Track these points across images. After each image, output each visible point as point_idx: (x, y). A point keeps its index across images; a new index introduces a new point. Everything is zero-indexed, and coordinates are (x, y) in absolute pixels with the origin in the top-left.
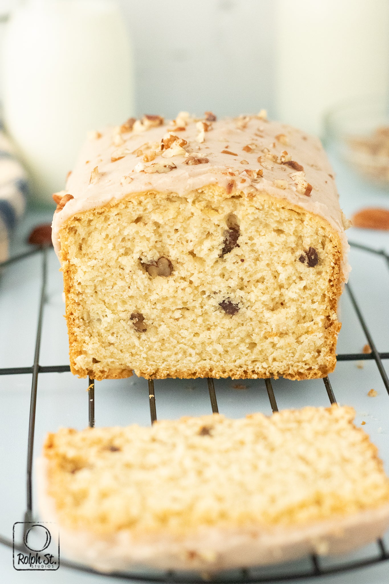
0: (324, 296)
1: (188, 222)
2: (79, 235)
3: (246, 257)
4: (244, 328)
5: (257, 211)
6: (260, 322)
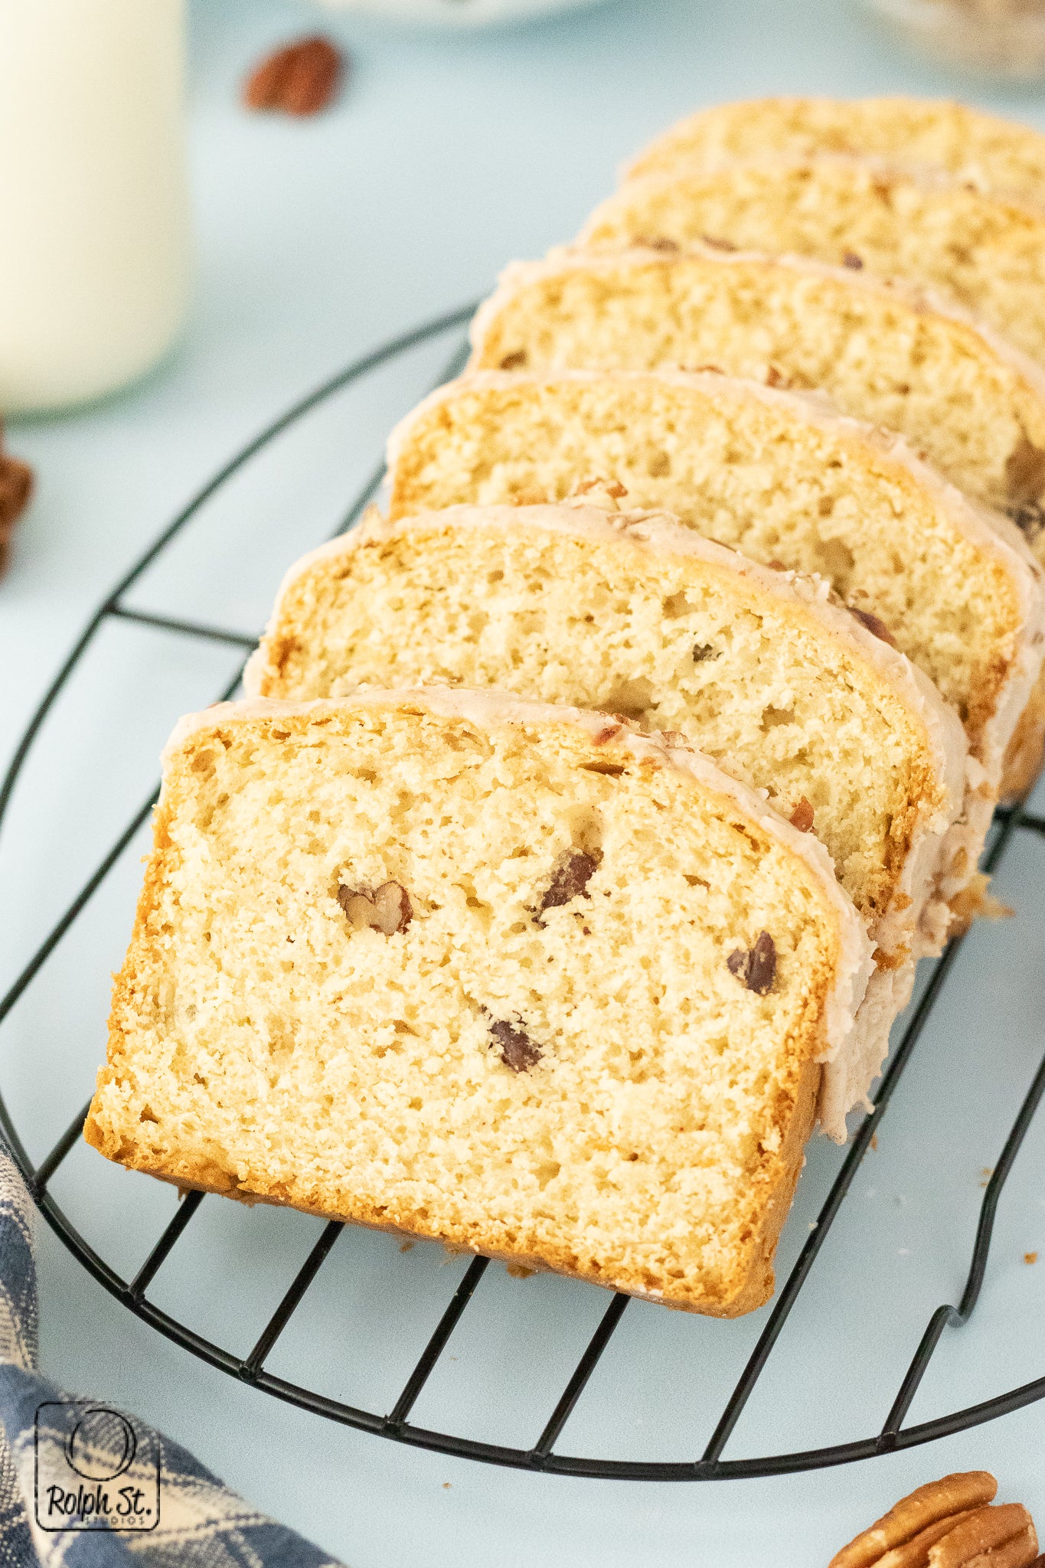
0: (765, 1075)
1: (480, 803)
2: (217, 783)
3: (598, 927)
5: (656, 809)
6: (584, 1107)
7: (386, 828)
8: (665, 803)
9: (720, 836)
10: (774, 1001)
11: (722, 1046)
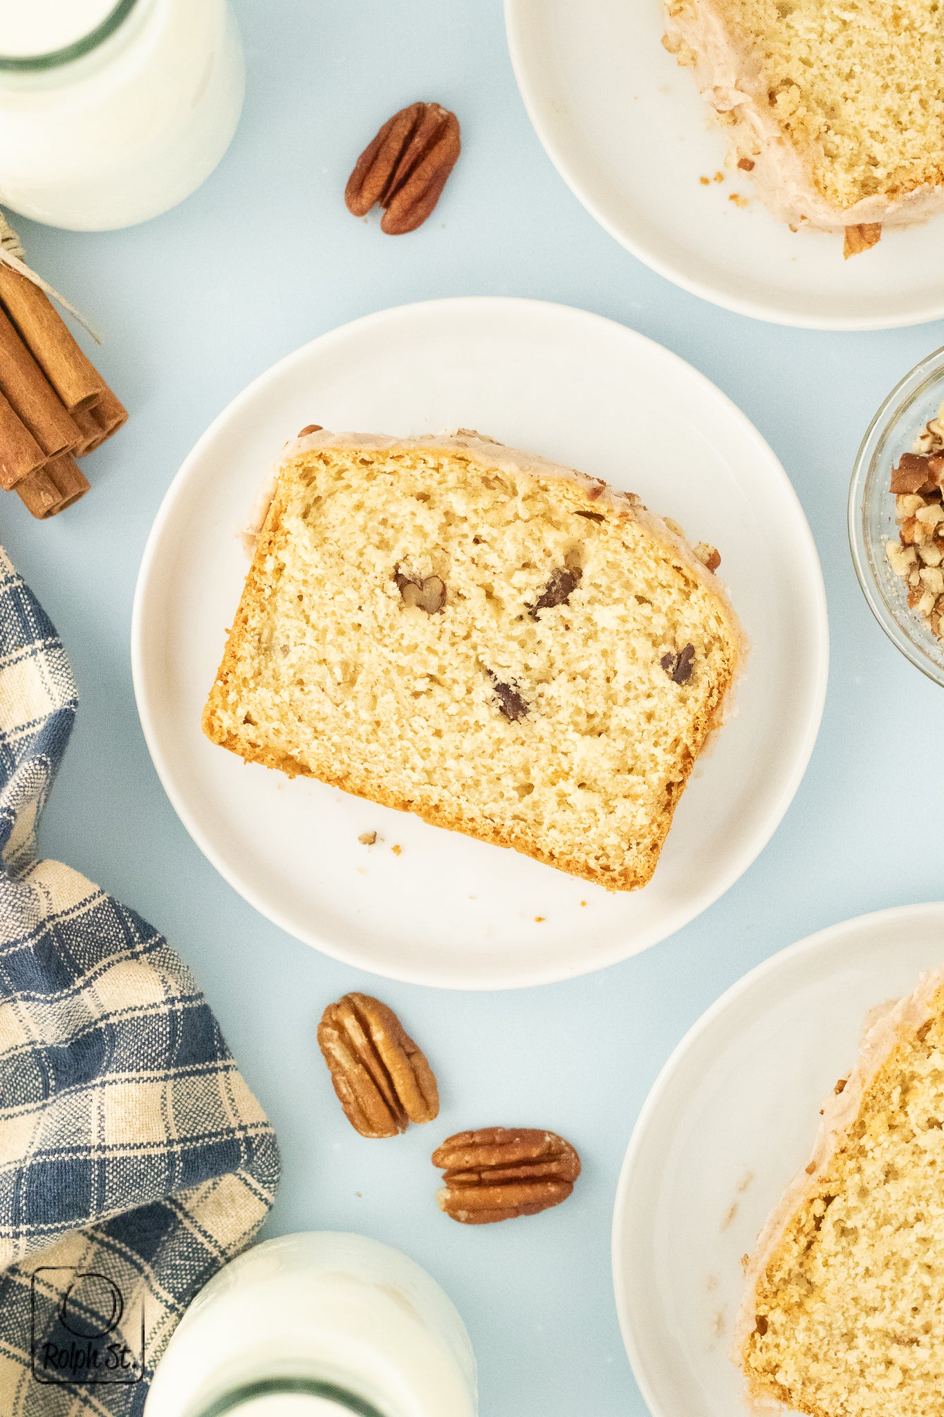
0: (677, 741)
1: (503, 529)
2: (315, 488)
3: (575, 625)
4: (522, 749)
5: (624, 549)
6: (554, 749)
7: (435, 537)
8: (632, 546)
9: (665, 575)
10: (689, 691)
11: (650, 717)
